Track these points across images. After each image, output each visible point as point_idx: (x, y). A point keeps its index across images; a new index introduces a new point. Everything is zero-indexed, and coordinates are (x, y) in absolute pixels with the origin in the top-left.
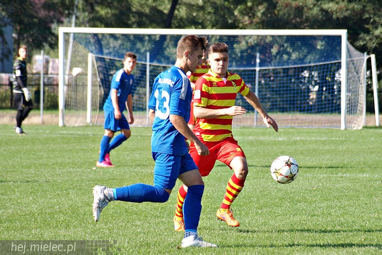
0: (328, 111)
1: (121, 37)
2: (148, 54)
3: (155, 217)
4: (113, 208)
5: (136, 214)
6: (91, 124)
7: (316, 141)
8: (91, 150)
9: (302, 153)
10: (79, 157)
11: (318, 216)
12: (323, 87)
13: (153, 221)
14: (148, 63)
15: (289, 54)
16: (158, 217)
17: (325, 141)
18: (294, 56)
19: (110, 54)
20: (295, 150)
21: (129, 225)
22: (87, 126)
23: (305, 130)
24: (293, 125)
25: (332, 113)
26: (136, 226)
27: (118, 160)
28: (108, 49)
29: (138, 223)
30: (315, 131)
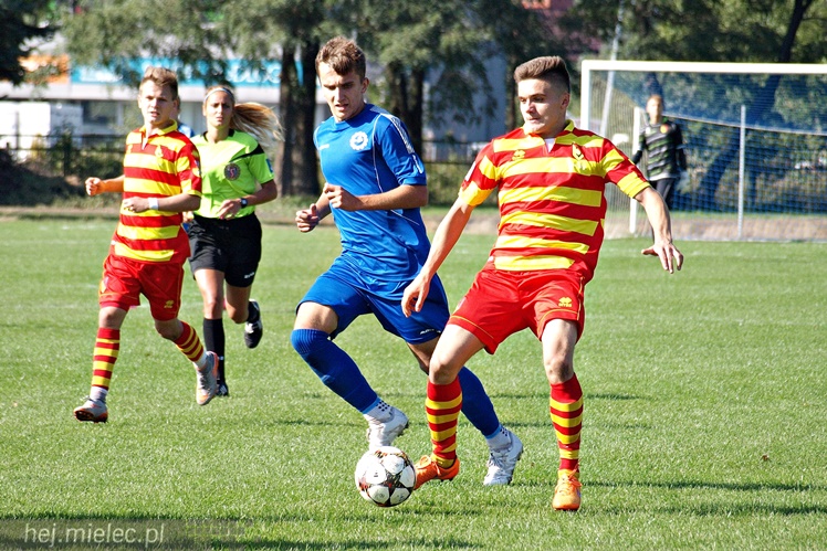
1: (699, 79)
2: (743, 109)
3: (730, 403)
4: (657, 386)
5: (696, 396)
6: (636, 236)
8: (630, 281)
10: (607, 293)
13: (725, 408)
14: (743, 126)
16: (736, 403)
19: (676, 109)
21: (680, 415)
22: (630, 239)
26: (695, 417)
27: (676, 299)
28: (674, 100)
29: (698, 412)
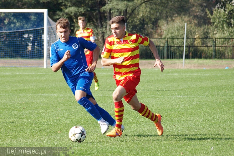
0: (38, 57)
7: (28, 75)
9: (19, 82)
11: (23, 118)
12: (34, 43)
15: (15, 23)
17: (34, 75)
18: (18, 24)
20: (15, 80)
23: (23, 69)
24: (16, 65)
25: (40, 59)
30: (28, 69)
